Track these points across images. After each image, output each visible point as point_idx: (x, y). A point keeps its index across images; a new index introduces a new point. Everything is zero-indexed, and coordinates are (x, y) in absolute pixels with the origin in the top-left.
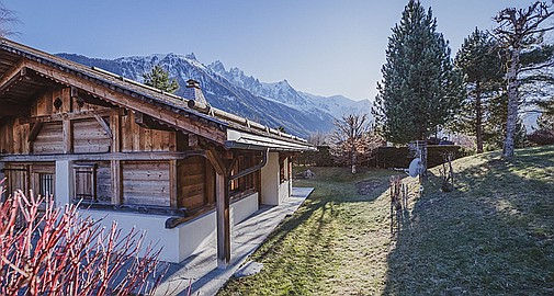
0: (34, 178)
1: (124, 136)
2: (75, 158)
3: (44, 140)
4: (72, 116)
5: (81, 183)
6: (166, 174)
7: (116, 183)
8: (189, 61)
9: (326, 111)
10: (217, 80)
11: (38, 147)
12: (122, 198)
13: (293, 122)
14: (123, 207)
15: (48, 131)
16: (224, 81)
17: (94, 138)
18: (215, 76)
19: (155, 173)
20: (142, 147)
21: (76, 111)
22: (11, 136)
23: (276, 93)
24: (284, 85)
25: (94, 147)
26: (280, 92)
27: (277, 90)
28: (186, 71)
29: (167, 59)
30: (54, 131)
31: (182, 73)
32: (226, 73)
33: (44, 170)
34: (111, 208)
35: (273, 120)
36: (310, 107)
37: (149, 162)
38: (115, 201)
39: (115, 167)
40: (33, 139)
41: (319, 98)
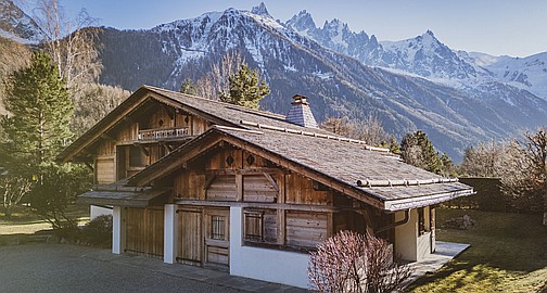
0: (207, 219)
1: (288, 191)
2: (246, 205)
3: (218, 189)
4: (243, 171)
5: (251, 225)
6: (323, 223)
7: (281, 227)
8: (258, 18)
9: (521, 86)
10: (301, 46)
11: (212, 194)
12: (286, 240)
13: (444, 113)
14: (286, 248)
15: (220, 182)
16: (314, 46)
17: (261, 190)
18: (298, 38)
19: (313, 222)
20: (303, 200)
21: (246, 168)
22: (186, 184)
23: (411, 58)
24: (427, 42)
25: (262, 198)
26: (419, 55)
27: (412, 52)
28: (252, 36)
29: (224, 20)
30: (226, 182)
31: (247, 41)
32: (318, 31)
33: (215, 213)
34: (276, 247)
35: (403, 112)
36: (482, 80)
37: (308, 212)
38: (280, 242)
39: (281, 215)
40: (208, 188)
41: (505, 60)
